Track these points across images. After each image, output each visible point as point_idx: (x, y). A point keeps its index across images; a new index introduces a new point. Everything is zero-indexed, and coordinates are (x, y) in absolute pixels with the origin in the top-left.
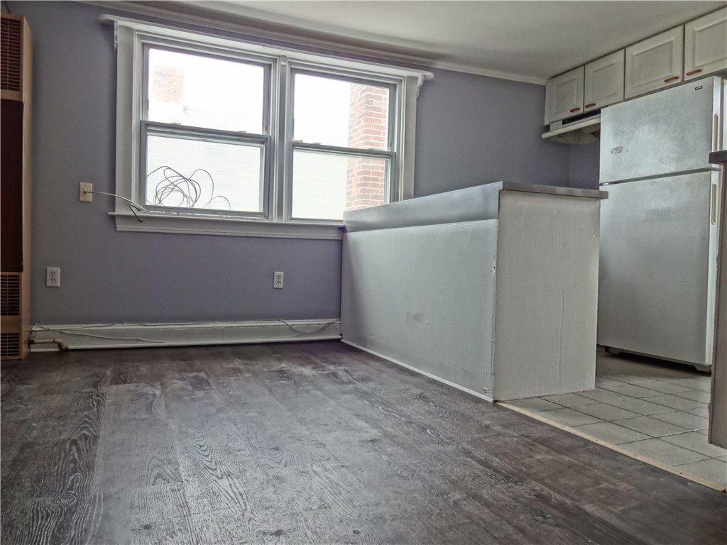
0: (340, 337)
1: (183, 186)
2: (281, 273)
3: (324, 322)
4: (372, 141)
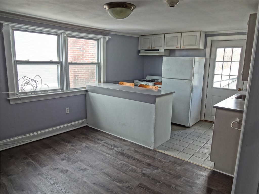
0: (87, 125)
1: (31, 82)
2: (68, 108)
3: (82, 121)
4: (76, 45)
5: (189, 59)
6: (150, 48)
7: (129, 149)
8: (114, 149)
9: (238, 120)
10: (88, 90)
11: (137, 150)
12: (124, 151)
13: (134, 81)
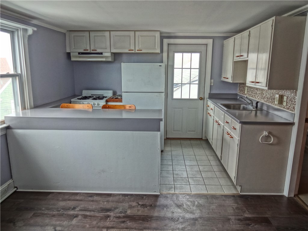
0: (15, 189)
5: (160, 66)
6: (88, 50)
7: (131, 207)
8: (109, 216)
9: (265, 133)
10: (10, 125)
11: (143, 203)
12: (126, 212)
13: (72, 100)
